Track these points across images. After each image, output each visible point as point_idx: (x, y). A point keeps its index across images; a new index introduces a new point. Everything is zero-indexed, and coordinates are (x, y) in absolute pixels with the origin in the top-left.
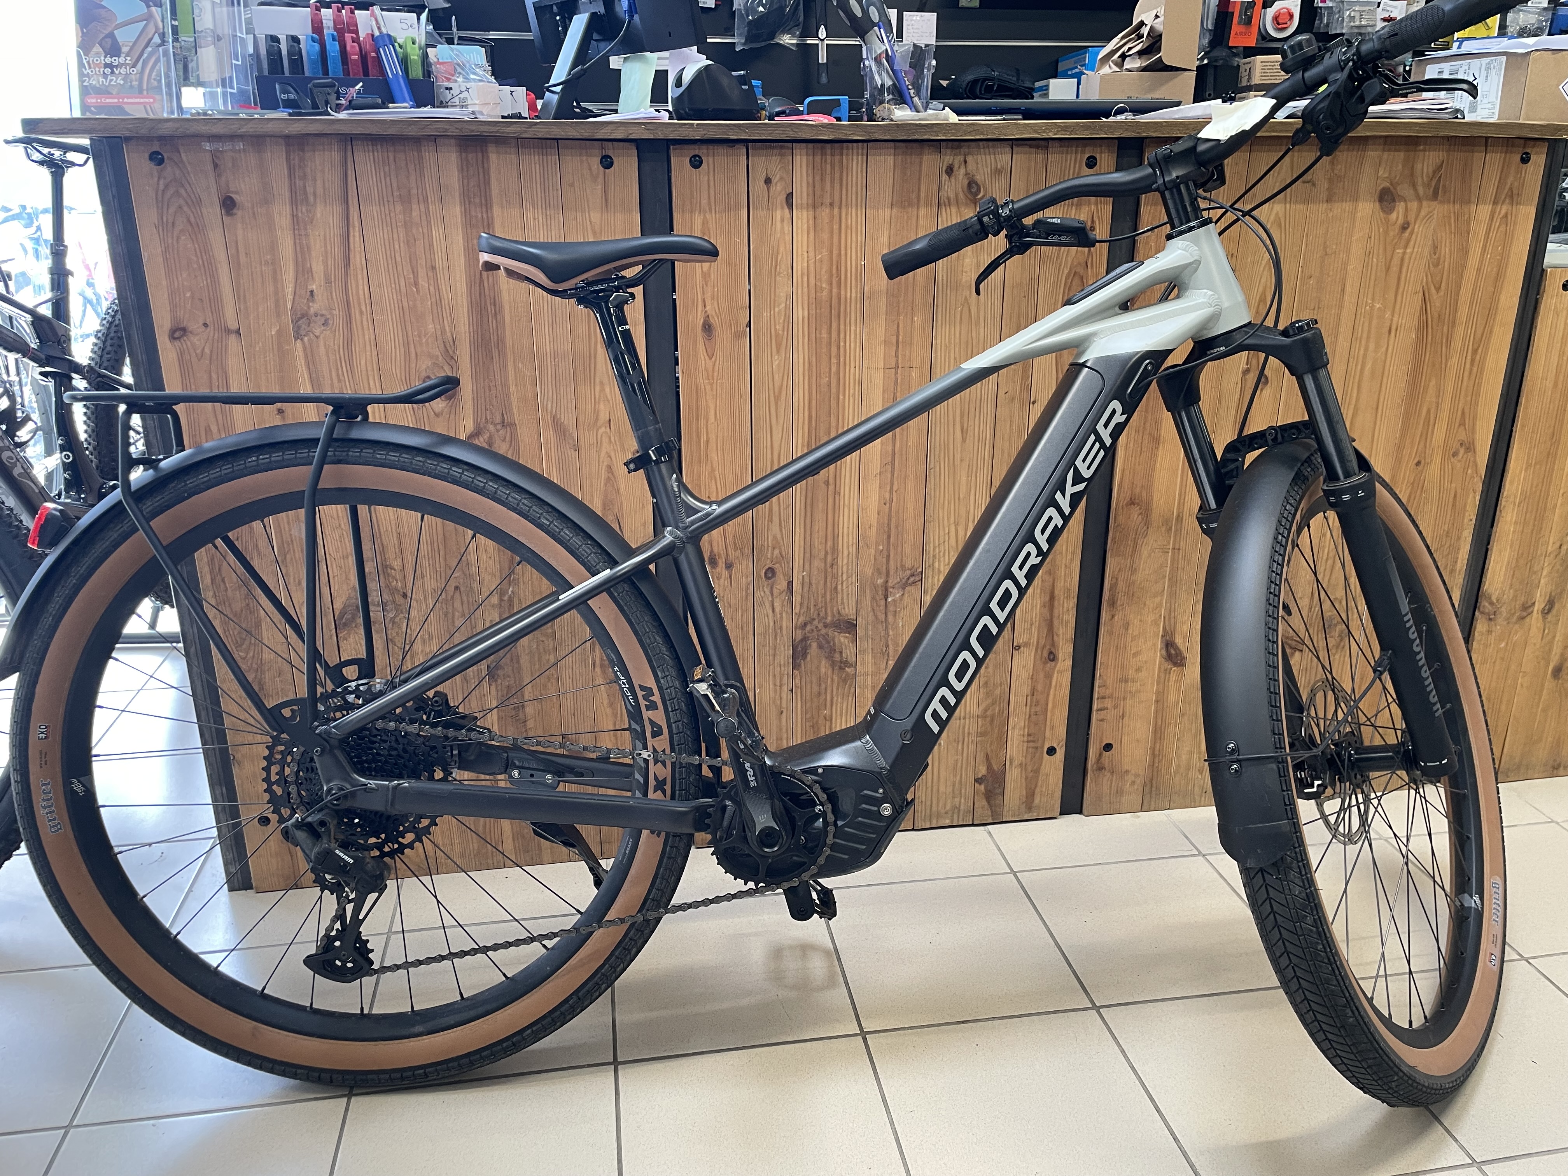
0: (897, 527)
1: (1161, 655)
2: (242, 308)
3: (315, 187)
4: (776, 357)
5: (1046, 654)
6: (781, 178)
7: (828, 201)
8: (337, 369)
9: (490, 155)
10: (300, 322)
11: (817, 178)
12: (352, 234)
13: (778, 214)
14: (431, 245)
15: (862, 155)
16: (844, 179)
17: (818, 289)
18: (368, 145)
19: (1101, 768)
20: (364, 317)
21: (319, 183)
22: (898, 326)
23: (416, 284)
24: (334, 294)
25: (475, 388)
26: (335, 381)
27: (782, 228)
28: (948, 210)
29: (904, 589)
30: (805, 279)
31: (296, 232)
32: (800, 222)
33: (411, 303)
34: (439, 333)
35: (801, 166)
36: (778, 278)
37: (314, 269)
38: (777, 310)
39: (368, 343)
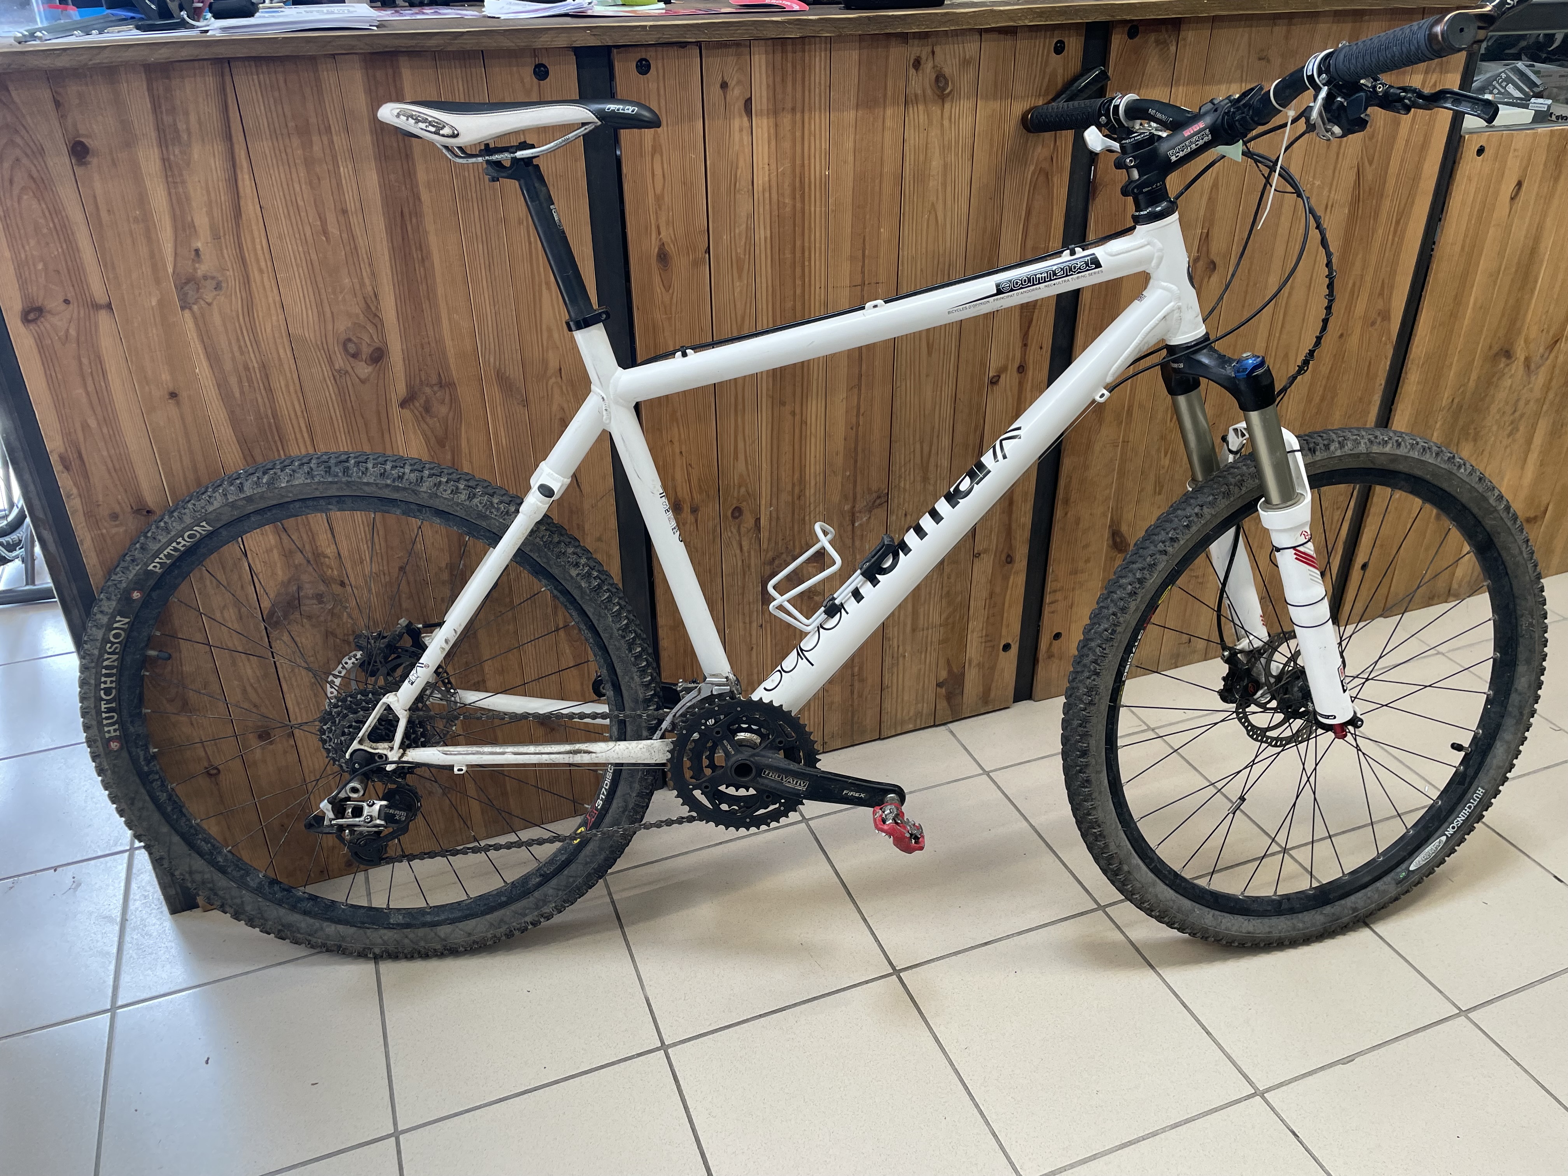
0: (863, 451)
1: (1108, 544)
2: (111, 276)
3: (187, 123)
4: (738, 284)
5: (1004, 557)
6: (739, 82)
7: (789, 105)
8: (238, 340)
9: (403, 70)
10: (186, 288)
11: (778, 79)
12: (240, 176)
13: (736, 123)
14: (339, 185)
15: (826, 50)
16: (807, 79)
17: (781, 205)
18: (250, 66)
19: (1050, 656)
20: (265, 276)
21: (193, 118)
22: (864, 240)
23: (325, 232)
24: (225, 251)
25: (405, 347)
26: (237, 354)
27: (741, 140)
28: (916, 108)
29: (870, 512)
30: (767, 195)
31: (170, 179)
32: (760, 130)
33: (321, 255)
34: (357, 287)
35: (760, 67)
36: (738, 196)
37: (197, 223)
38: (737, 231)
39: (272, 306)
